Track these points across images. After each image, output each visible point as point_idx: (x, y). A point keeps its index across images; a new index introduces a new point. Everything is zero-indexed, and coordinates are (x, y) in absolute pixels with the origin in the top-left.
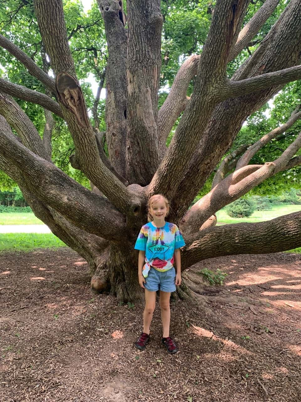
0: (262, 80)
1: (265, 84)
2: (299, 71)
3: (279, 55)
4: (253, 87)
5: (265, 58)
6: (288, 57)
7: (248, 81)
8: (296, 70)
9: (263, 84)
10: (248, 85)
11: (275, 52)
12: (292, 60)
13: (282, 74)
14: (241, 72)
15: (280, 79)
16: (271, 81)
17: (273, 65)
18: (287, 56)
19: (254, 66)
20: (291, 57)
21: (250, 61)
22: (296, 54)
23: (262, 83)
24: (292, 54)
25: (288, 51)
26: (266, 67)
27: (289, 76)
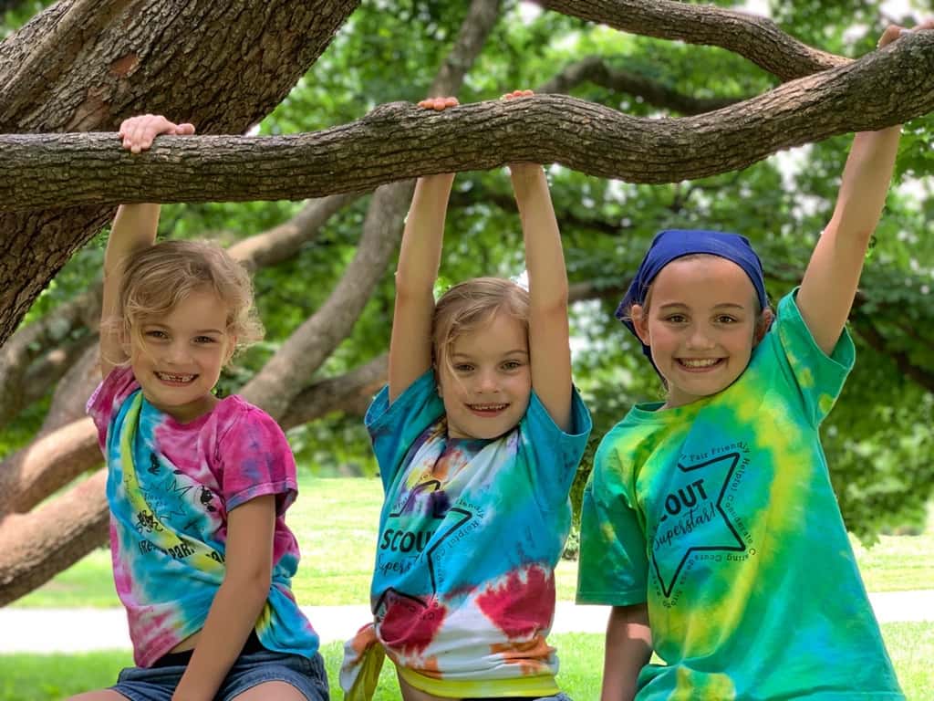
0: (95, 163)
1: (110, 185)
2: (267, 166)
3: (203, 28)
4: (53, 187)
5: (139, 23)
6: (244, 48)
7: (27, 150)
8: (254, 160)
9: (98, 184)
10: (27, 174)
11: (185, 13)
12: (260, 63)
13: (192, 161)
14: (22, 57)
15: (182, 181)
16: (138, 181)
17: (174, 67)
18: (240, 44)
19: (89, 46)
20: (256, 50)
21: (66, 17)
22: (280, 40)
23: (97, 178)
24: (264, 40)
25: (243, 21)
26: (141, 69)
27: (220, 179)
